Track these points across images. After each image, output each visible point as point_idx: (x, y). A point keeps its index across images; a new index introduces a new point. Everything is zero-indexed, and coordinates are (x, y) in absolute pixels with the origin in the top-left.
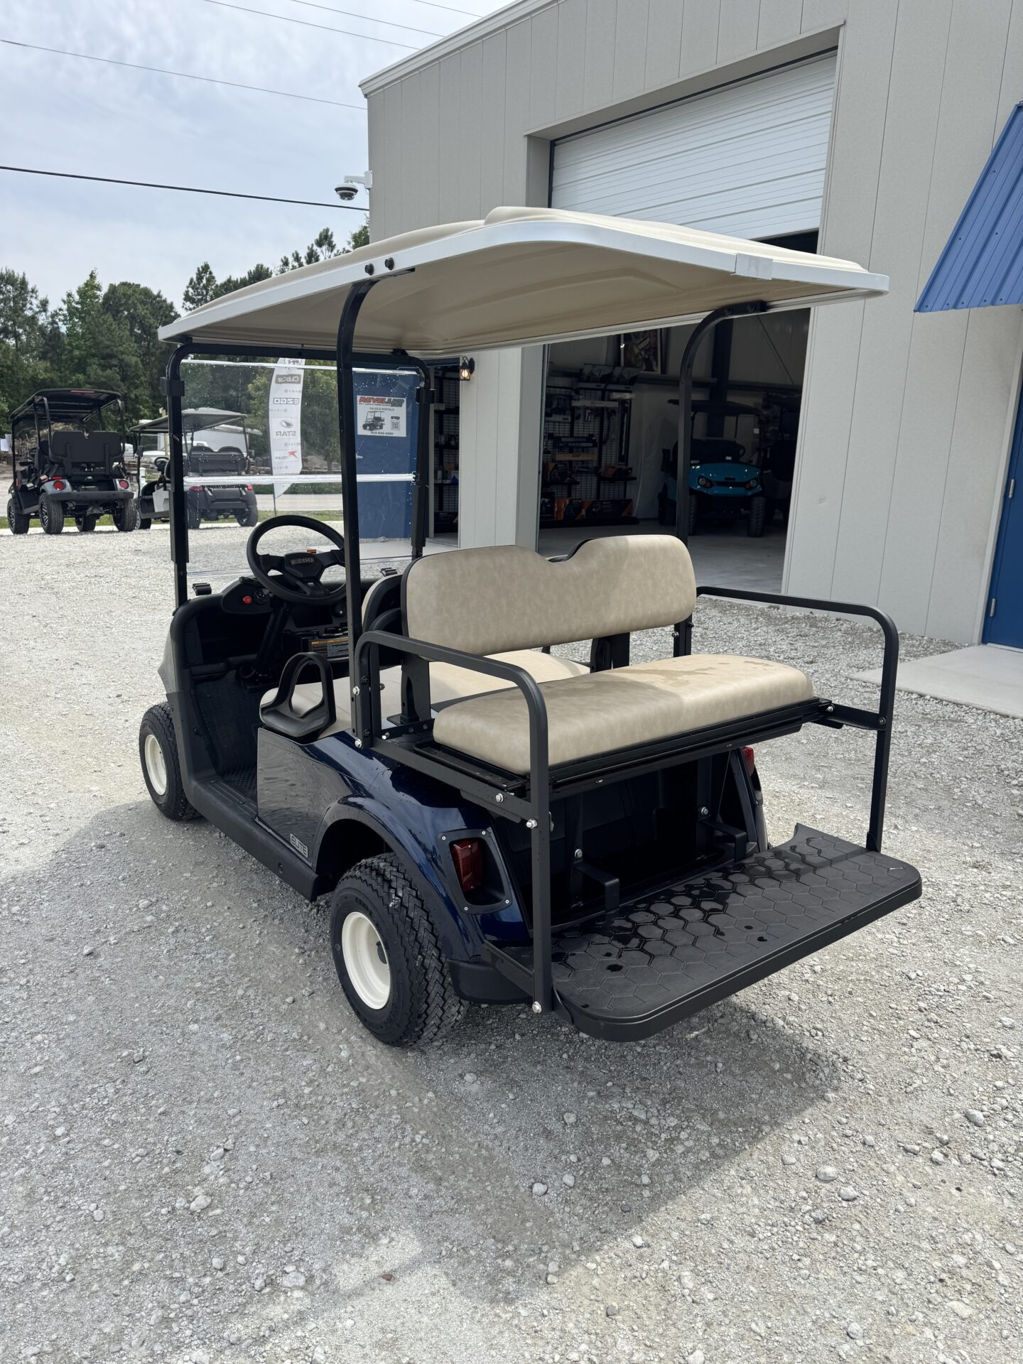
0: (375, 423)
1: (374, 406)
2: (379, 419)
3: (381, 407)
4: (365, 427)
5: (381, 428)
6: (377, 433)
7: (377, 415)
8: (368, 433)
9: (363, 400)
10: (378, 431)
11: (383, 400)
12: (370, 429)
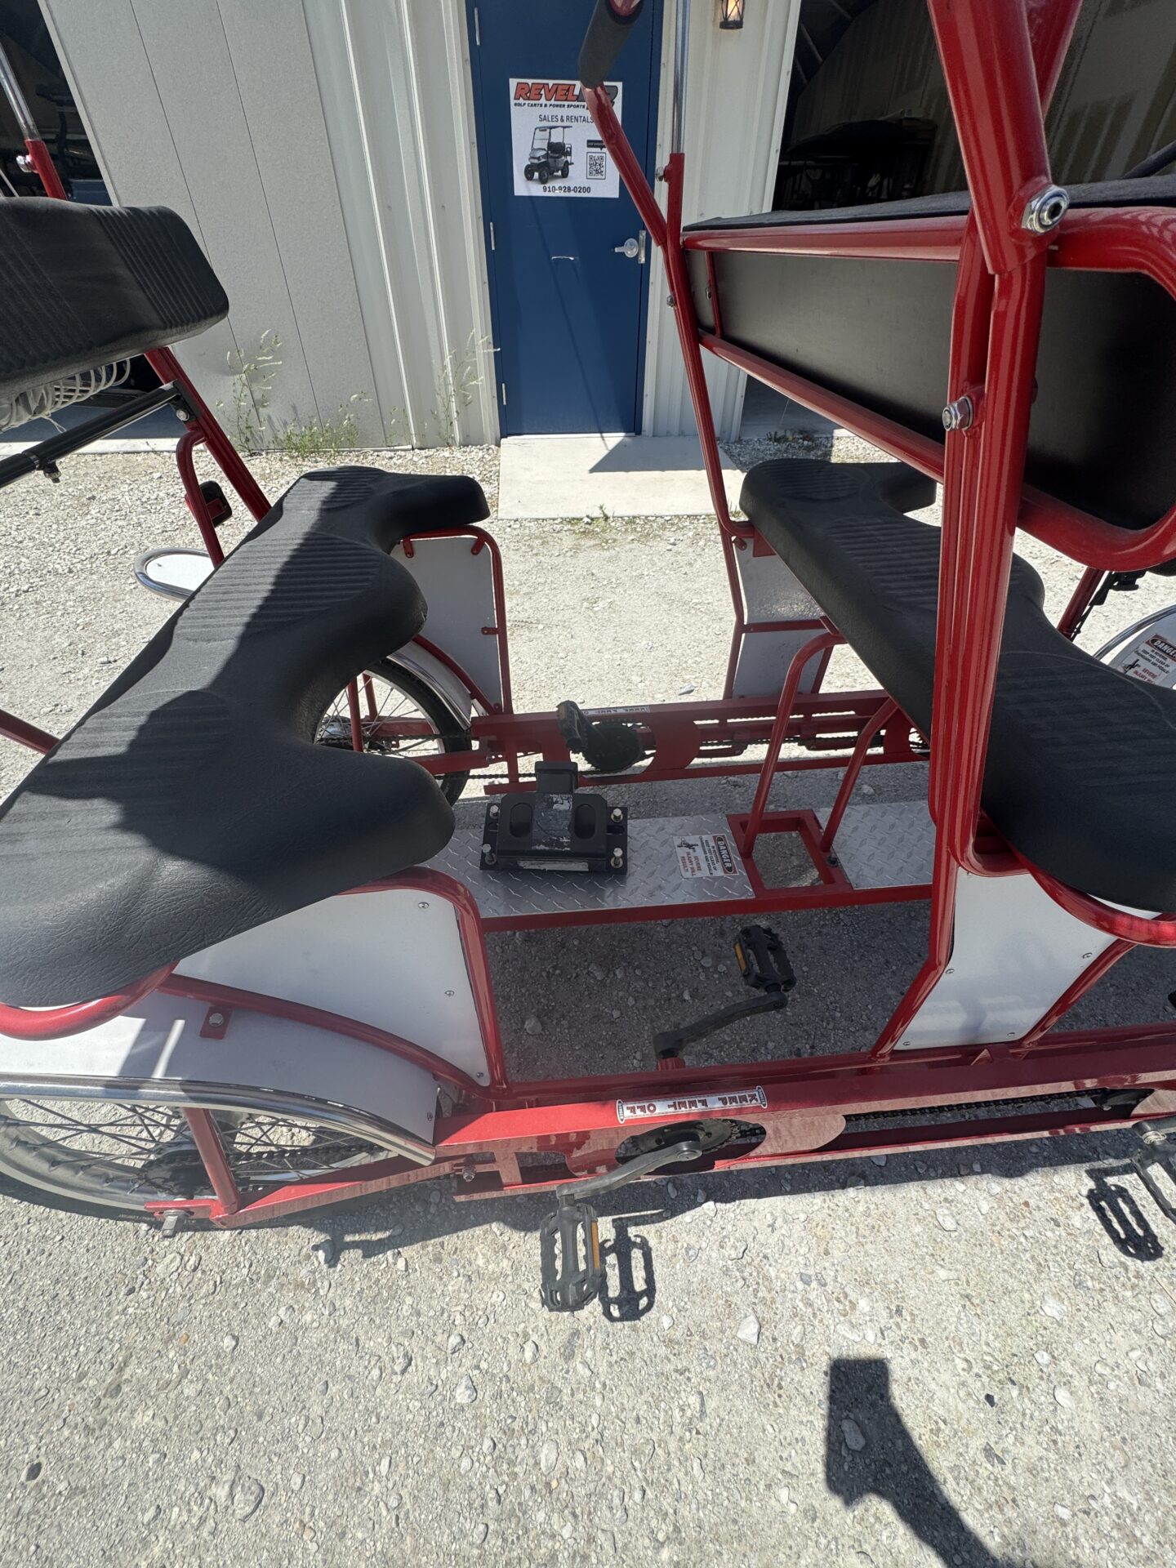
0: (552, 162)
1: (547, 109)
2: (558, 150)
3: (565, 112)
4: (529, 173)
5: (565, 175)
6: (556, 189)
7: (556, 137)
8: (536, 190)
9: (526, 93)
10: (557, 183)
11: (571, 88)
12: (543, 180)
